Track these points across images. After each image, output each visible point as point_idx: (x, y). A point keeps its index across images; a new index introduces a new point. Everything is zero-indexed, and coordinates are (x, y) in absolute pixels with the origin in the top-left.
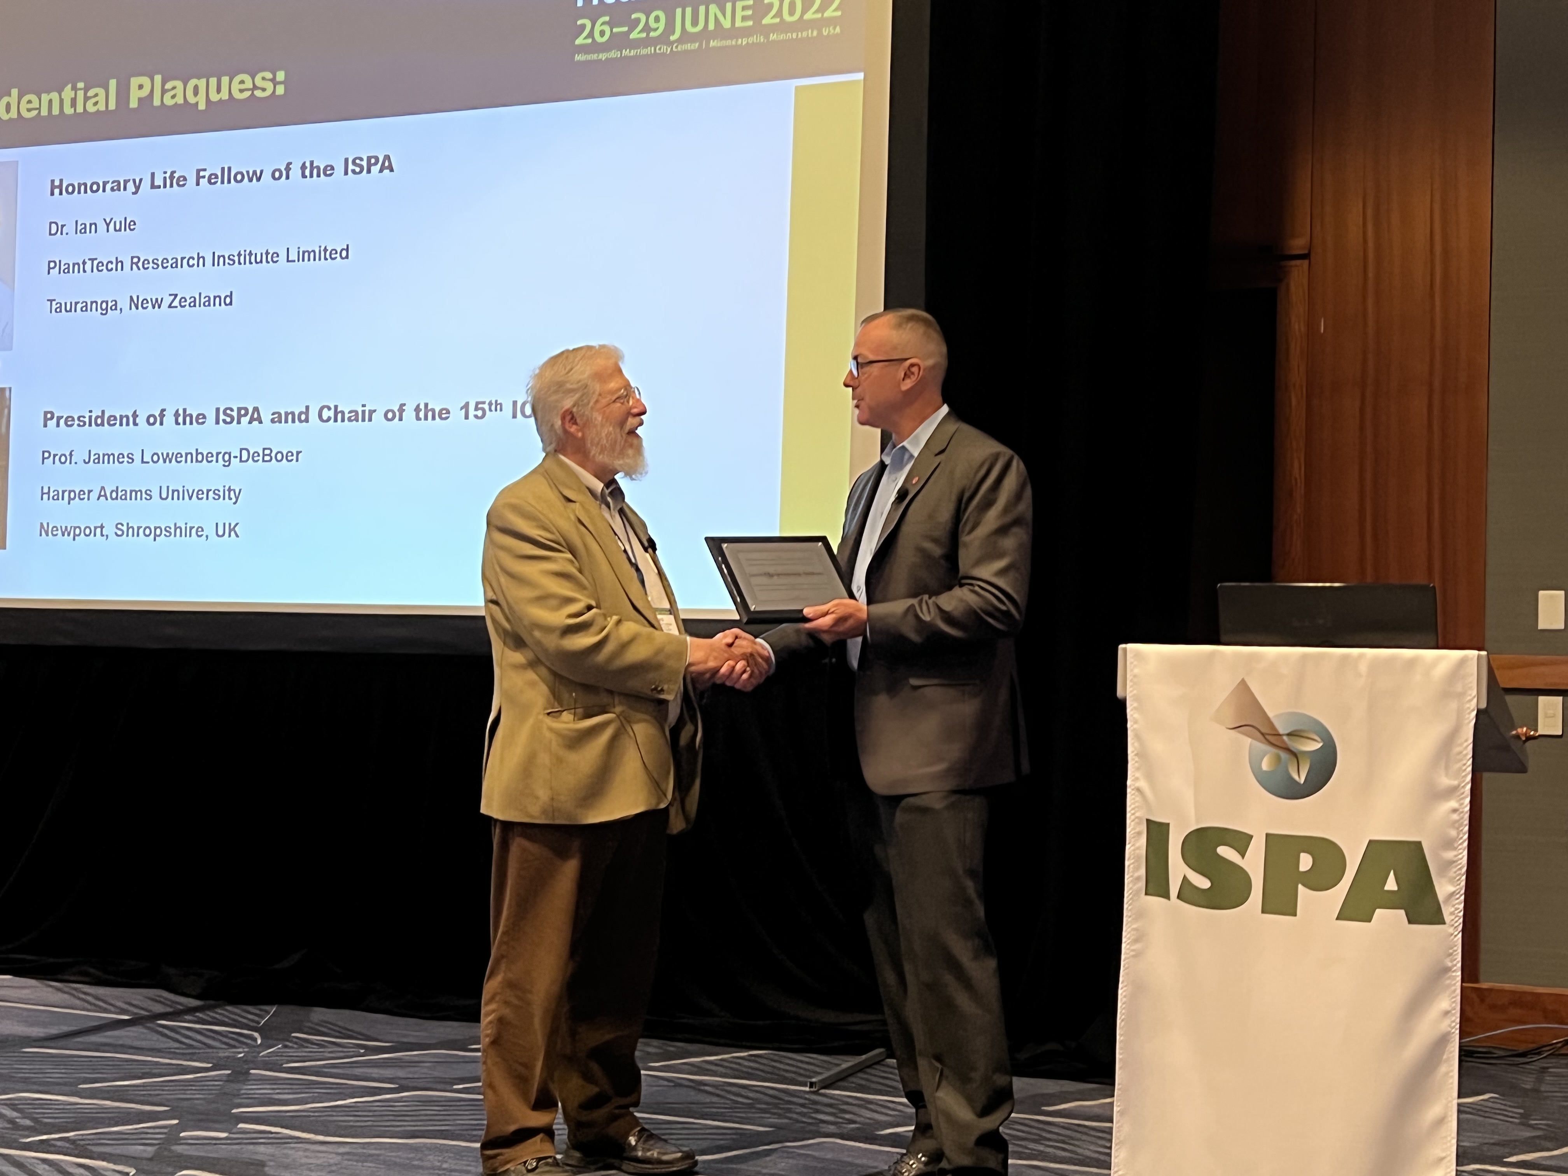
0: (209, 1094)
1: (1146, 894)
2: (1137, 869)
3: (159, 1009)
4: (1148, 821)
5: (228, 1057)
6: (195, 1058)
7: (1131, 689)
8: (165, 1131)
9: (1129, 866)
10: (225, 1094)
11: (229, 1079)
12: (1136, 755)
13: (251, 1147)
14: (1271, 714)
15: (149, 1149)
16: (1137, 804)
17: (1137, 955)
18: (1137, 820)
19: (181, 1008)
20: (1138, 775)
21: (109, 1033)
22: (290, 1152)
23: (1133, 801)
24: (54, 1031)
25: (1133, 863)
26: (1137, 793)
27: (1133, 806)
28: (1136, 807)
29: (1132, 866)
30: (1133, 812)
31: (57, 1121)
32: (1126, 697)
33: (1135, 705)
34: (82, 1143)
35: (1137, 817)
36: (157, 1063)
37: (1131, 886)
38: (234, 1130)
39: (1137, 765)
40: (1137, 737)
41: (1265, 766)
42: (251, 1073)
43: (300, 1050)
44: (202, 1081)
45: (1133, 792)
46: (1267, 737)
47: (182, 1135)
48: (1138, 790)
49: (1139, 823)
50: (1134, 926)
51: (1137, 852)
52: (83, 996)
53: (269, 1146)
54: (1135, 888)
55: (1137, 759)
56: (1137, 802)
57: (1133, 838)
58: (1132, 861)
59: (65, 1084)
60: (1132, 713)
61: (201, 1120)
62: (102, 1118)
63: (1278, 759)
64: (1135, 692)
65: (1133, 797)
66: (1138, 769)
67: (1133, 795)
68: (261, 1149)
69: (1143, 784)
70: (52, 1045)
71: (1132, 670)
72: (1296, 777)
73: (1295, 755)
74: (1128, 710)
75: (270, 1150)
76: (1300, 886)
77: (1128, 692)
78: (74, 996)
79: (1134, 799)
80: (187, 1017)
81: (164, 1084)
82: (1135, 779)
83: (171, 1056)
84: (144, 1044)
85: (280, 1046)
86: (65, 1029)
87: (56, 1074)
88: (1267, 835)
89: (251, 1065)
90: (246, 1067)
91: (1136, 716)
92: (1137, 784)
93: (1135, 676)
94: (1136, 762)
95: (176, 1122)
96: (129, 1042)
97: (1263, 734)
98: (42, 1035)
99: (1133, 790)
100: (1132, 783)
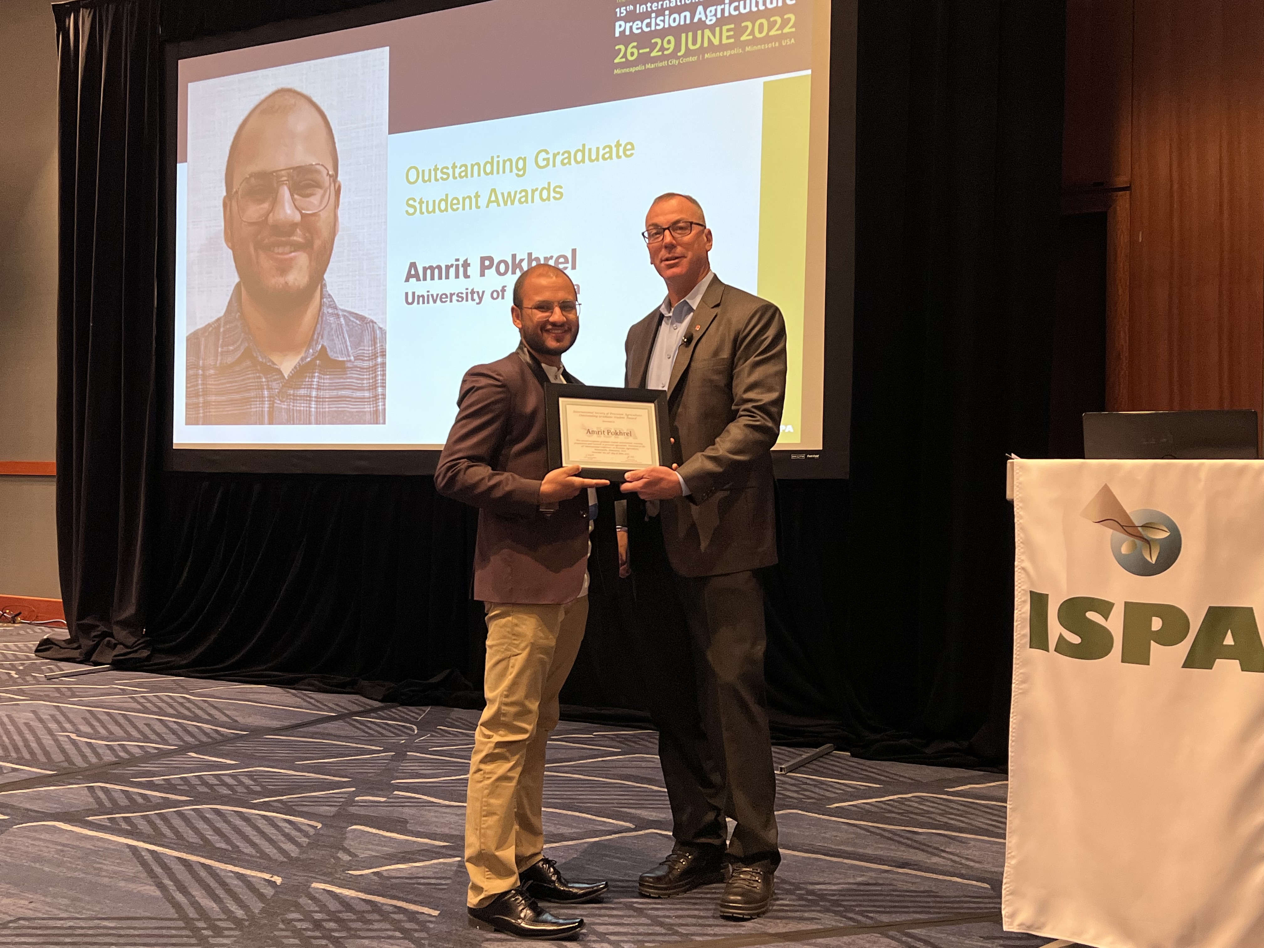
0: (378, 769)
1: (1030, 648)
2: (1023, 628)
3: (356, 708)
4: (1031, 592)
5: (394, 743)
6: (372, 743)
7: (1018, 493)
8: (346, 796)
9: (1017, 626)
10: (389, 769)
11: (393, 759)
12: (1021, 542)
13: (400, 809)
14: (1128, 512)
15: (334, 809)
16: (1022, 580)
17: (1024, 693)
18: (1022, 592)
19: (369, 708)
20: (1023, 557)
21: (320, 726)
22: (425, 813)
23: (1019, 578)
24: (287, 723)
25: (1019, 624)
26: (1022, 572)
27: (1019, 581)
28: (1022, 582)
29: (1019, 626)
30: (1019, 585)
31: (277, 787)
32: (1013, 499)
33: (1021, 505)
34: (290, 804)
35: (1023, 590)
36: (348, 747)
37: (1018, 641)
38: (391, 796)
39: (1022, 550)
40: (1022, 529)
41: (1124, 550)
42: (407, 755)
43: (441, 738)
44: (376, 760)
45: (1019, 571)
46: (1124, 527)
47: (357, 799)
48: (1023, 569)
49: (1023, 594)
50: (1021, 671)
51: (1023, 615)
52: (308, 700)
53: (412, 808)
54: (1023, 642)
55: (1022, 545)
56: (1023, 578)
57: (1020, 605)
58: (1019, 622)
59: (286, 761)
60: (1018, 511)
61: (369, 788)
62: (307, 786)
63: (1134, 545)
64: (1020, 495)
65: (1020, 574)
66: (1023, 553)
67: (1019, 573)
68: (406, 810)
69: (1027, 564)
70: (284, 733)
71: (1018, 479)
72: (1149, 560)
73: (1148, 542)
74: (1015, 509)
75: (412, 811)
76: (1152, 642)
77: (1015, 495)
78: (303, 699)
79: (1020, 576)
80: (372, 714)
81: (351, 761)
82: (1021, 560)
83: (357, 742)
84: (342, 733)
85: (429, 735)
86: (294, 722)
87: (282, 753)
88: (1126, 603)
89: (408, 749)
90: (405, 750)
91: (1021, 513)
92: (1023, 565)
93: (1020, 483)
94: (1022, 548)
95: (354, 789)
96: (333, 732)
97: (1122, 526)
98: (278, 726)
99: (1019, 569)
100: (1019, 564)
